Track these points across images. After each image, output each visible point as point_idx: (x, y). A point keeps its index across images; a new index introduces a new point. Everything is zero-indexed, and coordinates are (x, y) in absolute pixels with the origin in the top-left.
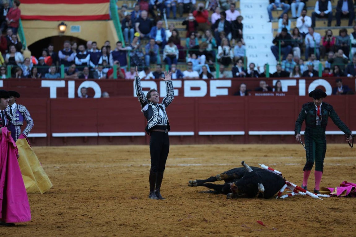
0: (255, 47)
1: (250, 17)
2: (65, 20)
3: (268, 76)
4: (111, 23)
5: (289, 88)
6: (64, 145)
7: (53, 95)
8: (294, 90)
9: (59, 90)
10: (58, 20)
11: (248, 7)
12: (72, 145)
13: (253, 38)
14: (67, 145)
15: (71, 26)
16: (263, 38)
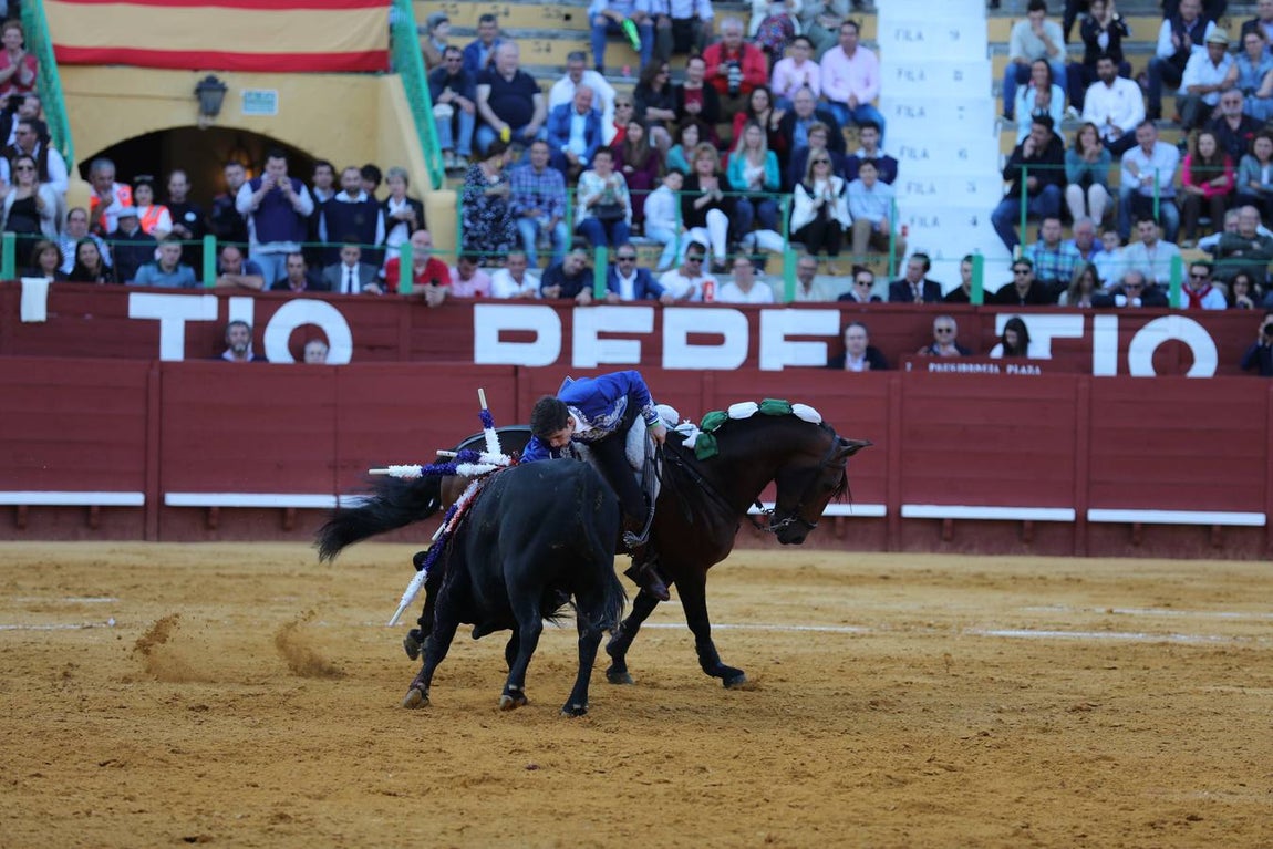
0: (932, 190)
1: (916, 74)
2: (222, 69)
3: (976, 299)
4: (393, 84)
5: (1057, 344)
6: (207, 539)
7: (172, 348)
8: (1074, 353)
9: (193, 329)
10: (196, 70)
11: (907, 36)
12: (239, 538)
13: (925, 155)
14: (219, 539)
15: (242, 93)
16: (962, 154)
